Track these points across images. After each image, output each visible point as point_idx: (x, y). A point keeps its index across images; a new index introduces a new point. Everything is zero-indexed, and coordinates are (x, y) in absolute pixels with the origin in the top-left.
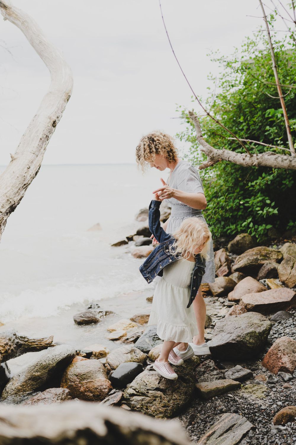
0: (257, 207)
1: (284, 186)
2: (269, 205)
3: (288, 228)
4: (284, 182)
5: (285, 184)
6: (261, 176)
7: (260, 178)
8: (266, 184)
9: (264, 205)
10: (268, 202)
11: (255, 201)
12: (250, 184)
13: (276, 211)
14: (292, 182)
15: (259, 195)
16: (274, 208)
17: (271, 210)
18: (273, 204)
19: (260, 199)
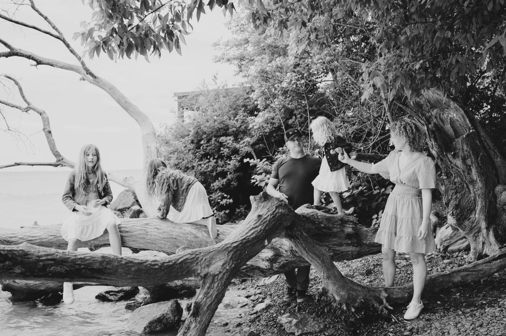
0: (219, 199)
1: (232, 186)
2: (226, 198)
3: (236, 213)
4: (232, 183)
5: (233, 184)
6: (218, 180)
7: (217, 181)
8: (223, 185)
9: (223, 198)
10: (225, 195)
11: (217, 196)
12: (212, 185)
13: (231, 201)
14: (237, 183)
15: (218, 191)
16: (230, 199)
17: (228, 200)
18: (229, 197)
19: (219, 194)
